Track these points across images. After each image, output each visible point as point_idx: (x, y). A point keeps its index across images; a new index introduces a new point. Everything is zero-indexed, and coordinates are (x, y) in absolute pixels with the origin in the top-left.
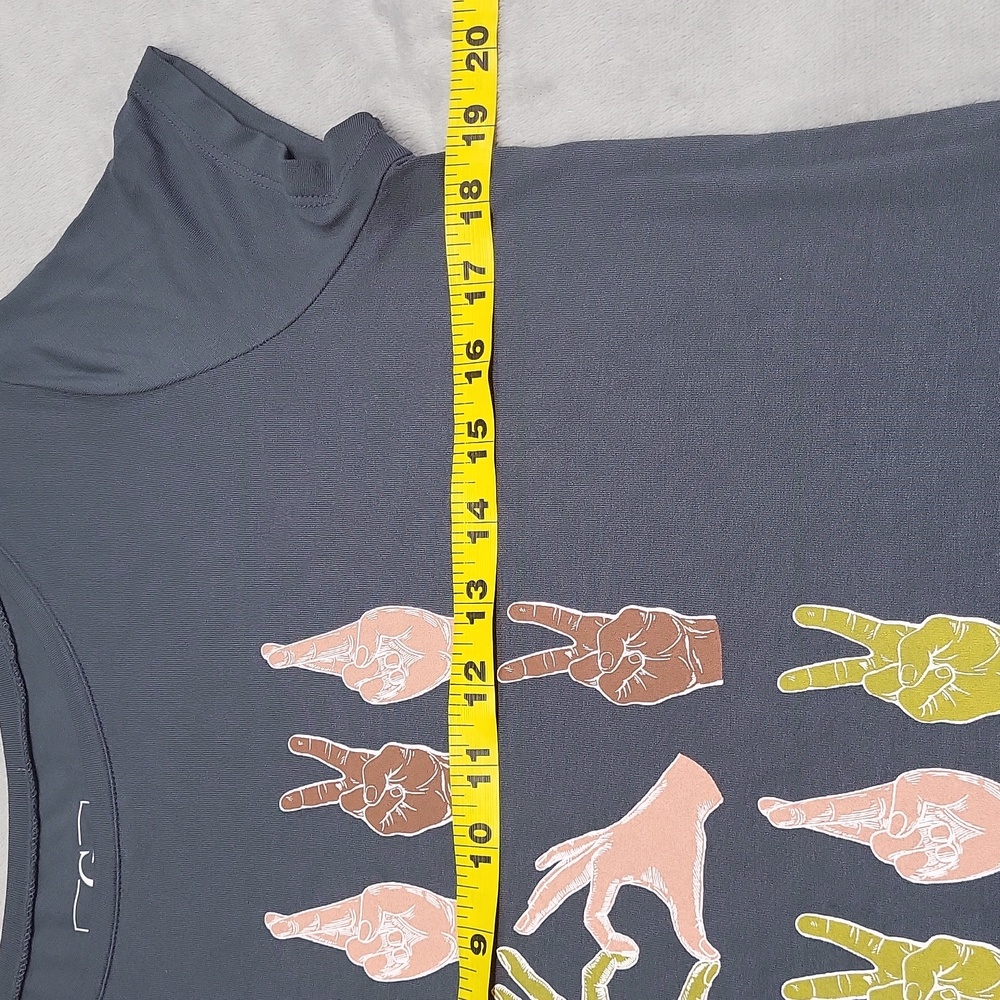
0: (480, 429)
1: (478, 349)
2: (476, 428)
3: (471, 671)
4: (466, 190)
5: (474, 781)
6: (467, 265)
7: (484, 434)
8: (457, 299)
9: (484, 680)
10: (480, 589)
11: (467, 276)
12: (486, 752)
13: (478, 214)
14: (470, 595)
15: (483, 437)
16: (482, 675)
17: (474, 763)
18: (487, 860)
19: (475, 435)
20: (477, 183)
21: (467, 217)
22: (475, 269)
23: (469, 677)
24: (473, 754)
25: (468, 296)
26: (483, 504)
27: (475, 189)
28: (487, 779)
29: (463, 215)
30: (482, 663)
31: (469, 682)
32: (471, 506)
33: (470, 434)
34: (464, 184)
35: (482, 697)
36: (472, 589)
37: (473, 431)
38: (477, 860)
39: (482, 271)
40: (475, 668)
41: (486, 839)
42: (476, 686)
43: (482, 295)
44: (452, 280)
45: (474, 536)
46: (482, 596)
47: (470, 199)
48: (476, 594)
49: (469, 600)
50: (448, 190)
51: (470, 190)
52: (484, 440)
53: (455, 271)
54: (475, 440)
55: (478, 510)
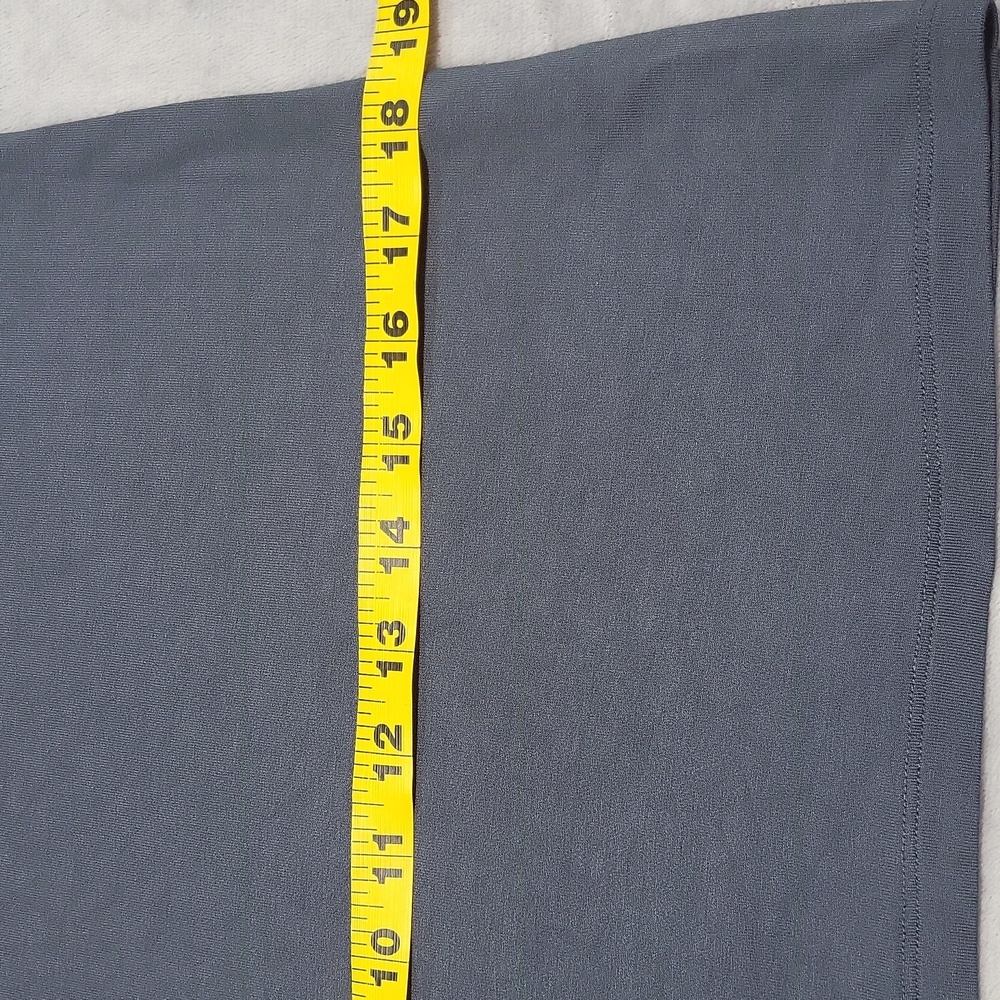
0: (401, 427)
1: (400, 324)
2: (395, 426)
3: (383, 737)
4: (389, 113)
5: (380, 874)
6: (387, 212)
7: (406, 434)
8: (373, 256)
9: (399, 749)
10: (396, 633)
11: (386, 227)
12: (398, 840)
13: (403, 146)
14: (381, 639)
15: (404, 438)
16: (396, 742)
17: (383, 853)
18: (393, 976)
19: (395, 434)
20: (403, 104)
21: (389, 148)
22: (397, 217)
23: (381, 744)
24: (381, 840)
25: (386, 252)
26: (404, 525)
27: (400, 113)
28: (398, 873)
29: (385, 146)
30: (398, 728)
31: (381, 750)
32: (385, 526)
33: (386, 431)
34: (387, 105)
35: (397, 770)
36: (385, 633)
37: (391, 428)
38: (379, 977)
39: (405, 220)
40: (388, 733)
41: (393, 950)
42: (389, 756)
43: (403, 252)
44: (367, 231)
45: (387, 564)
46: (398, 641)
47: (394, 126)
48: (390, 639)
49: (380, 646)
50: (366, 112)
51: (394, 113)
52: (406, 441)
53: (371, 218)
54: (394, 440)
55: (394, 531)
